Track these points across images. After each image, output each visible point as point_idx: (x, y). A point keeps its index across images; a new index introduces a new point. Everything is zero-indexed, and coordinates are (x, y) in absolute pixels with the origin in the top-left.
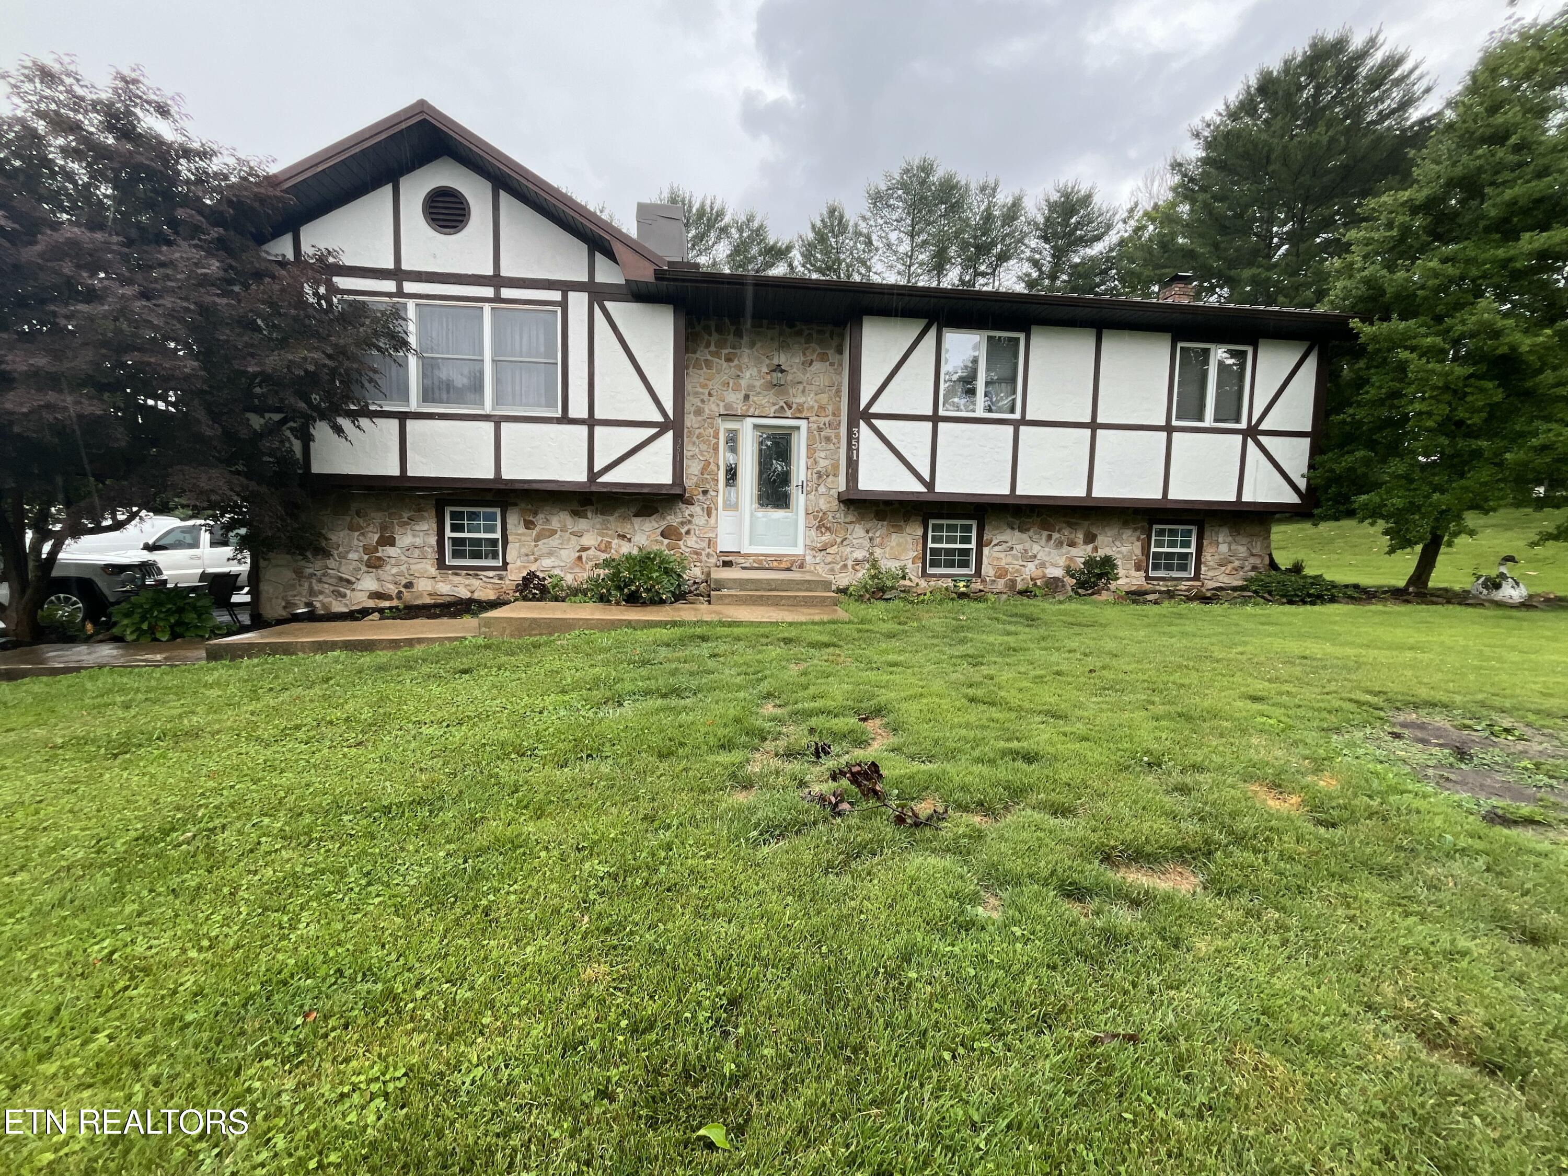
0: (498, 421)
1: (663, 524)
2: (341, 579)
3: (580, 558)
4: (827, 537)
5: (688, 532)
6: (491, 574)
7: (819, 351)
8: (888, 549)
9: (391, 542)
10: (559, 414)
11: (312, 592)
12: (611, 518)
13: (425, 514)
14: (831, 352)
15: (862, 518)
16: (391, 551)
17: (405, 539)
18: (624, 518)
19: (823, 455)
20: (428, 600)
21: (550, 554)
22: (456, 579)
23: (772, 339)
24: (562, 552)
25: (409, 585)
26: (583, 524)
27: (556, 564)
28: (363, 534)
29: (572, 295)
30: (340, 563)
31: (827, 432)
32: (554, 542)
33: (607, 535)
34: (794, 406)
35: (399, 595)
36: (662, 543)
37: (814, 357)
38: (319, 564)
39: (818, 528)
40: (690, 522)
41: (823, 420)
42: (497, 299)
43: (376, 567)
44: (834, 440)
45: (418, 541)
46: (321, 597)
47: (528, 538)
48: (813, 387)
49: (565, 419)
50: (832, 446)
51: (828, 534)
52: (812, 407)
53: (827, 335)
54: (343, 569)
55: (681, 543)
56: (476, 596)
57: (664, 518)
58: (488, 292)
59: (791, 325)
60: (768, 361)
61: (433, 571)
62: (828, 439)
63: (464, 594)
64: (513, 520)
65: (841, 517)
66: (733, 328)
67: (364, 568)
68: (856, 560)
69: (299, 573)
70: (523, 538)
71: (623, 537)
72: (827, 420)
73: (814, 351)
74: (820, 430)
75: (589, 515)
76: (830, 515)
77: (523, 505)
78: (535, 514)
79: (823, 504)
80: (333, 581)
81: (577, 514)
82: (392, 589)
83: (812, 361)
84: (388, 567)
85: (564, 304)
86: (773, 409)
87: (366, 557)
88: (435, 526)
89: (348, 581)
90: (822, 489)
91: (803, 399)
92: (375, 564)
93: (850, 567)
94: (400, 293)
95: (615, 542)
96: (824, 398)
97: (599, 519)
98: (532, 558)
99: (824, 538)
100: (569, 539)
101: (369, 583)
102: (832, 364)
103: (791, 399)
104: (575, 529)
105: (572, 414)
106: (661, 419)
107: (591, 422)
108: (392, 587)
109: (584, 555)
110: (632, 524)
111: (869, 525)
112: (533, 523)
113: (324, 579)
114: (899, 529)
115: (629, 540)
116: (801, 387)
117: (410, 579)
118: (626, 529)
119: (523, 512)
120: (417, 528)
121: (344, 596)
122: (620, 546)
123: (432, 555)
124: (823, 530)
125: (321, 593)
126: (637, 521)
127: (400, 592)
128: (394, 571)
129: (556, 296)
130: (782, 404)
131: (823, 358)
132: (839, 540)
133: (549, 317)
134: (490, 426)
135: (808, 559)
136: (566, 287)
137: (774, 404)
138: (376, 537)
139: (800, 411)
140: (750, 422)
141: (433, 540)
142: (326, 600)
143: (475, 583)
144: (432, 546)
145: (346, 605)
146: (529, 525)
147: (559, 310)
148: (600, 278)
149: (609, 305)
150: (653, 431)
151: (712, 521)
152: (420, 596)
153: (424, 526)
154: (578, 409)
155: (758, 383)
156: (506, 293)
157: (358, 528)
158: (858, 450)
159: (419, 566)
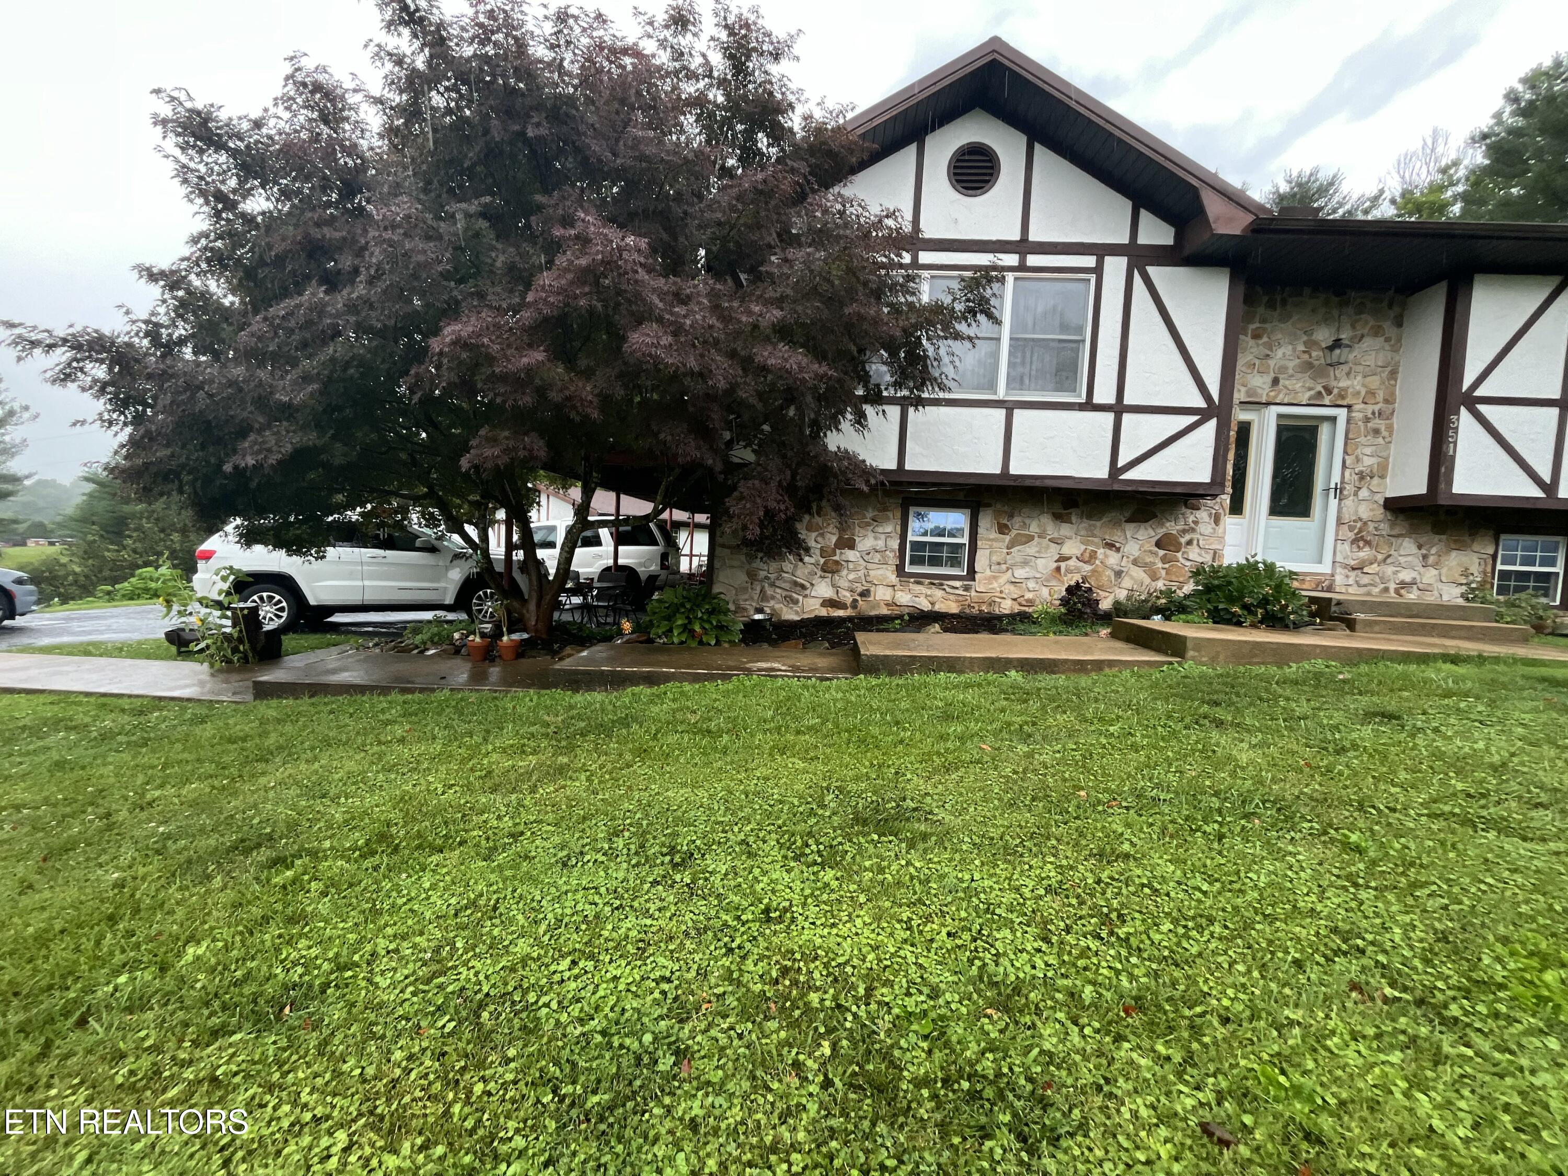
0: (1010, 407)
1: (1161, 531)
2: (796, 584)
3: (1058, 569)
4: (1366, 553)
5: (1189, 543)
6: (957, 584)
7: (1372, 323)
8: (1444, 571)
9: (851, 545)
10: (1083, 399)
11: (764, 597)
12: (1098, 524)
13: (890, 514)
14: (1387, 325)
15: (1413, 531)
16: (850, 555)
17: (867, 541)
18: (1116, 524)
19: (1368, 451)
20: (884, 611)
21: (1025, 563)
22: (918, 588)
23: (1313, 311)
24: (1039, 561)
25: (865, 594)
26: (1066, 530)
27: (1030, 575)
28: (822, 535)
29: (1108, 260)
30: (796, 566)
31: (1377, 423)
32: (1031, 549)
33: (1093, 543)
34: (1336, 391)
35: (855, 603)
36: (1156, 554)
37: (1366, 331)
38: (774, 566)
39: (1353, 542)
40: (1193, 530)
41: (1370, 408)
42: (1022, 267)
43: (833, 572)
44: (1385, 433)
45: (880, 544)
46: (772, 603)
47: (1000, 544)
48: (1360, 368)
49: (1089, 406)
50: (1380, 440)
51: (1367, 549)
52: (1358, 393)
53: (1385, 304)
54: (798, 573)
55: (1179, 555)
56: (937, 608)
57: (1162, 525)
58: (1011, 260)
59: (1338, 294)
60: (1305, 338)
61: (893, 578)
62: (1377, 432)
63: (925, 606)
64: (986, 523)
65: (1385, 528)
66: (1265, 299)
67: (819, 573)
68: (1402, 583)
69: (752, 576)
70: (995, 544)
71: (1110, 546)
72: (1376, 408)
73: (1367, 323)
74: (1367, 420)
75: (1074, 519)
76: (1371, 526)
77: (999, 506)
78: (1011, 516)
79: (1365, 512)
80: (786, 586)
81: (1059, 518)
82: (847, 597)
83: (1362, 336)
84: (844, 572)
85: (1098, 270)
86: (1309, 394)
87: (822, 561)
88: (898, 528)
89: (803, 587)
90: (1364, 493)
91: (1348, 383)
92: (831, 569)
93: (1392, 591)
94: (915, 264)
95: (1101, 552)
96: (1374, 382)
97: (1085, 523)
98: (1004, 567)
99: (1361, 554)
100: (1048, 547)
101: (823, 590)
102: (1388, 340)
103: (1333, 383)
104: (1056, 535)
105: (1097, 399)
106: (1203, 405)
107: (1119, 409)
108: (848, 594)
109: (1063, 565)
110: (1124, 531)
111: (1423, 540)
112: (1006, 526)
113: (778, 583)
114: (1461, 546)
115: (1118, 550)
116: (1345, 368)
117: (867, 586)
118: (1116, 536)
119: (997, 514)
120: (880, 530)
121: (796, 602)
122: (1106, 556)
123: (893, 560)
124: (1361, 544)
125: (773, 598)
126: (1130, 528)
127: (855, 601)
128: (852, 576)
129: (1089, 261)
130: (1319, 388)
131: (1377, 332)
132: (1380, 557)
133: (1081, 286)
134: (1001, 413)
135: (1339, 579)
136: (1101, 251)
137: (1310, 389)
138: (834, 539)
139: (1343, 397)
140: (1275, 410)
141: (895, 544)
142: (777, 606)
143: (939, 593)
144: (893, 551)
145: (797, 613)
146: (1003, 529)
147: (1093, 278)
148: (1142, 240)
149: (1151, 270)
150: (1194, 418)
151: (1220, 530)
152: (876, 605)
153: (889, 528)
154: (1105, 393)
155: (1291, 364)
156: (1033, 260)
157: (818, 528)
158: (1455, 443)
159: (880, 572)
